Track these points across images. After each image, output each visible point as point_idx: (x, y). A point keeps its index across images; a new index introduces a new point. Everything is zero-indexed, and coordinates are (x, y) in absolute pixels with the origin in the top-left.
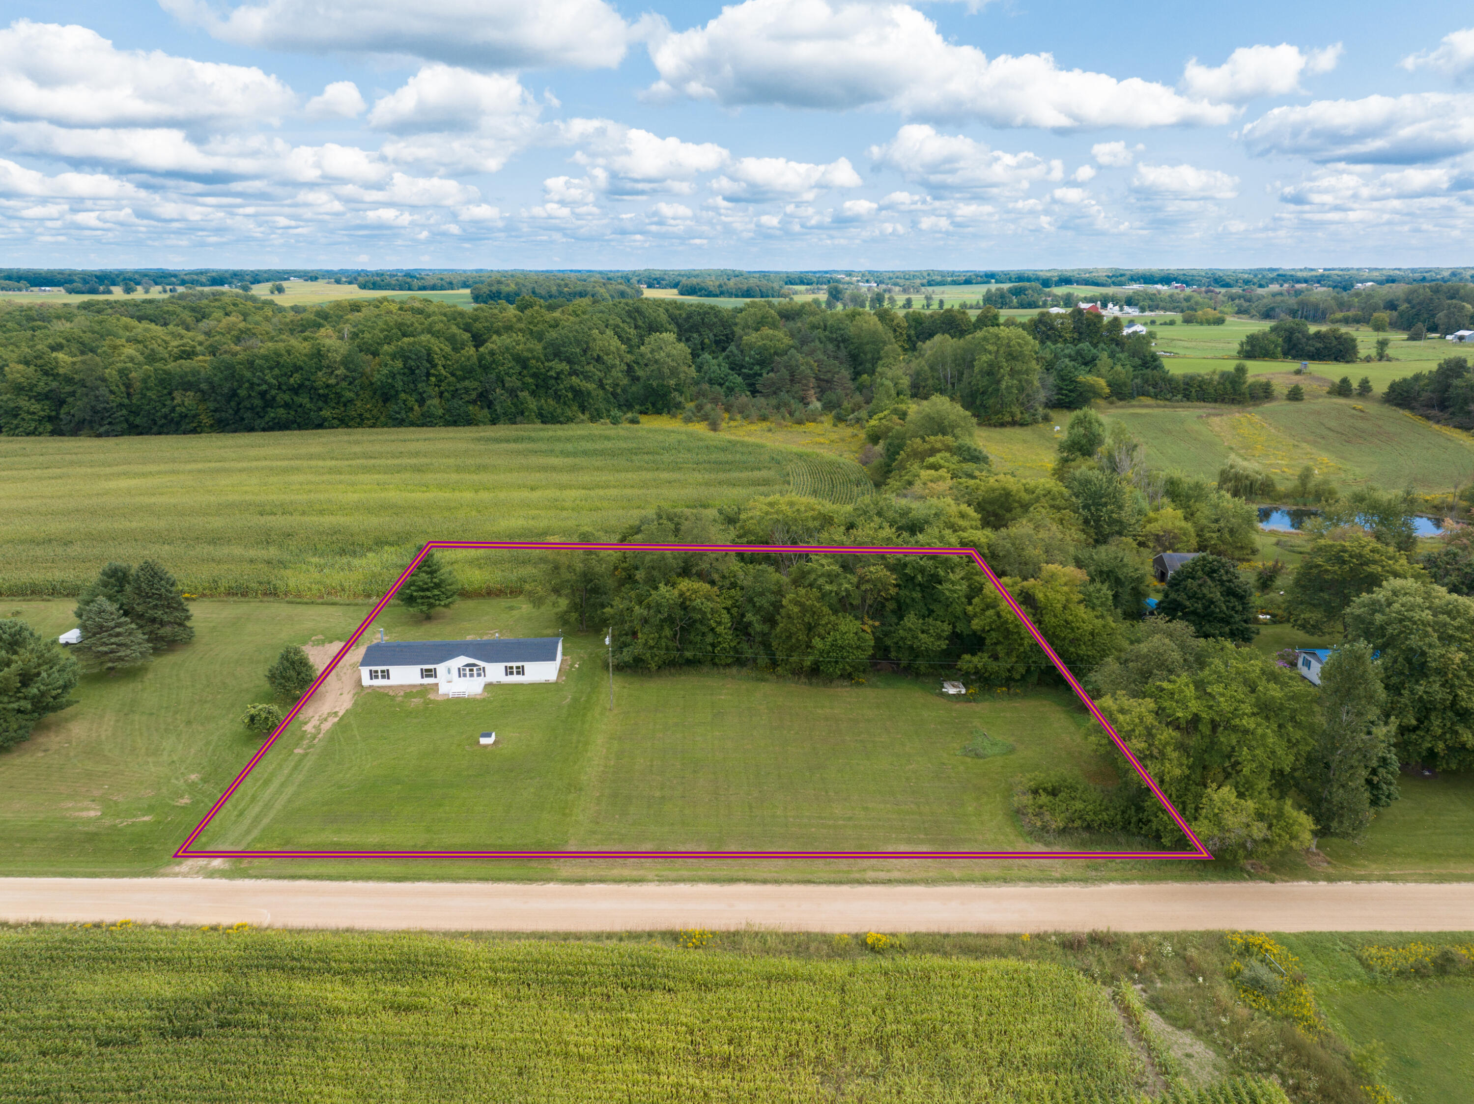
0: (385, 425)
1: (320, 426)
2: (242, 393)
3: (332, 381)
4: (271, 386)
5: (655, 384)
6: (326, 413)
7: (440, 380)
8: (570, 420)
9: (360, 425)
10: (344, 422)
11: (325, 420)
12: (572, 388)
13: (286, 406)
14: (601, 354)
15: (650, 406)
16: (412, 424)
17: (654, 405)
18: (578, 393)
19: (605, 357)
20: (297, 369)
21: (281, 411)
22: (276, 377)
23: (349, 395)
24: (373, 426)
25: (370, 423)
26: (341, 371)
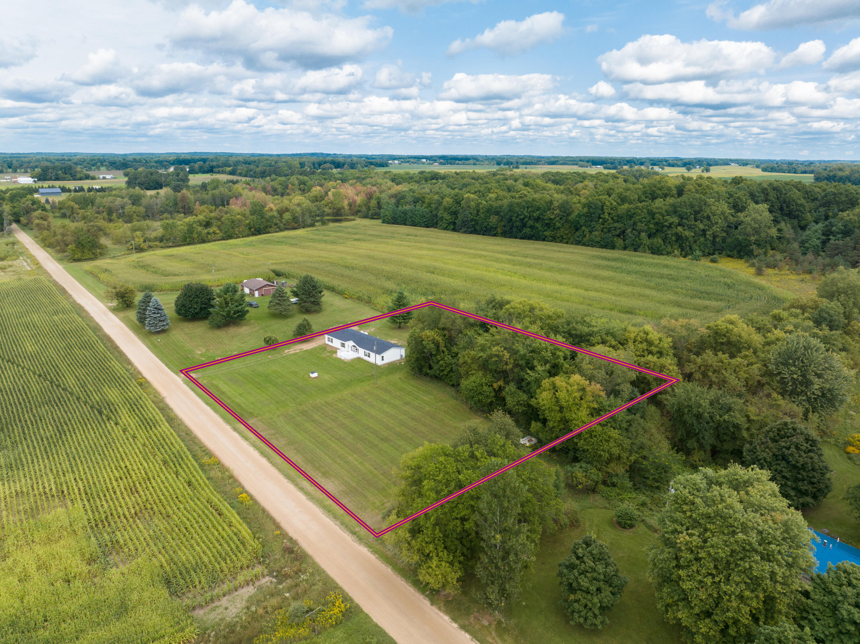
0: (572, 243)
1: (544, 240)
2: (514, 218)
3: (553, 217)
4: (525, 217)
5: (740, 238)
6: (547, 233)
7: (605, 221)
8: (668, 254)
9: (561, 242)
10: (554, 239)
11: (546, 237)
12: (676, 234)
13: (532, 227)
14: (710, 214)
15: (735, 252)
16: (584, 245)
17: (739, 252)
18: (679, 238)
19: (712, 217)
20: (538, 209)
21: (529, 229)
22: (529, 212)
23: (558, 225)
24: (567, 243)
25: (565, 241)
26: (557, 212)
